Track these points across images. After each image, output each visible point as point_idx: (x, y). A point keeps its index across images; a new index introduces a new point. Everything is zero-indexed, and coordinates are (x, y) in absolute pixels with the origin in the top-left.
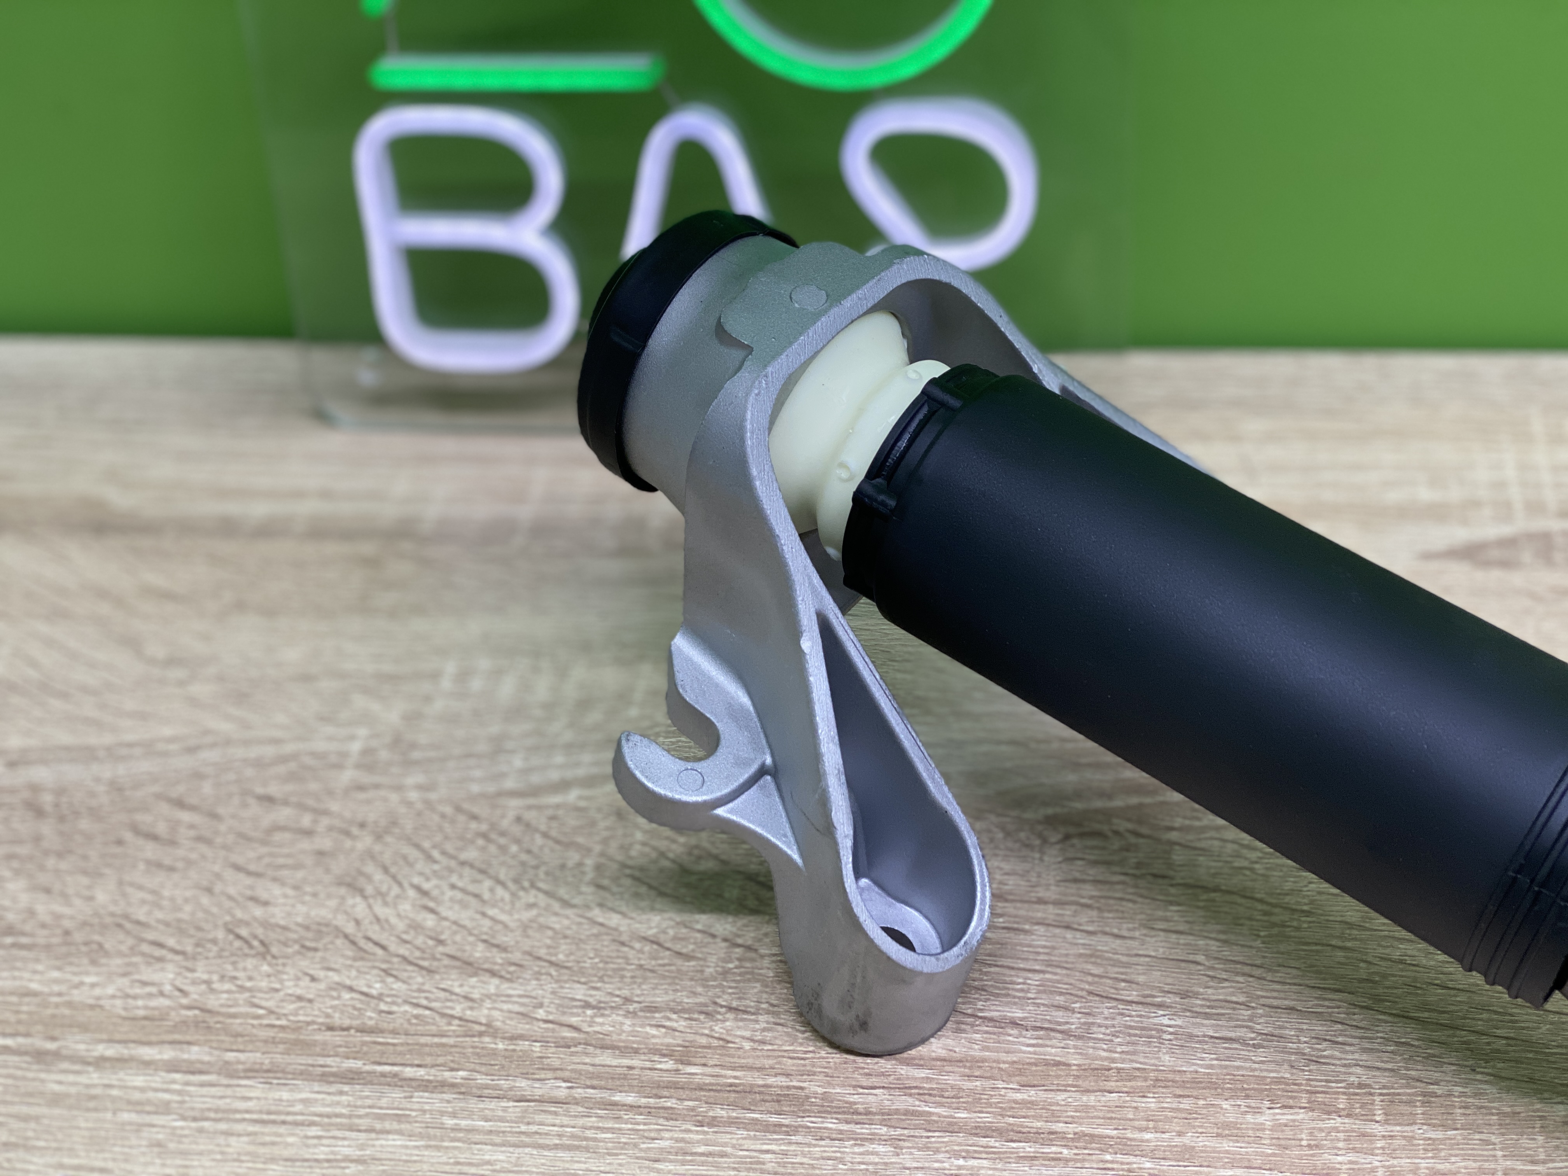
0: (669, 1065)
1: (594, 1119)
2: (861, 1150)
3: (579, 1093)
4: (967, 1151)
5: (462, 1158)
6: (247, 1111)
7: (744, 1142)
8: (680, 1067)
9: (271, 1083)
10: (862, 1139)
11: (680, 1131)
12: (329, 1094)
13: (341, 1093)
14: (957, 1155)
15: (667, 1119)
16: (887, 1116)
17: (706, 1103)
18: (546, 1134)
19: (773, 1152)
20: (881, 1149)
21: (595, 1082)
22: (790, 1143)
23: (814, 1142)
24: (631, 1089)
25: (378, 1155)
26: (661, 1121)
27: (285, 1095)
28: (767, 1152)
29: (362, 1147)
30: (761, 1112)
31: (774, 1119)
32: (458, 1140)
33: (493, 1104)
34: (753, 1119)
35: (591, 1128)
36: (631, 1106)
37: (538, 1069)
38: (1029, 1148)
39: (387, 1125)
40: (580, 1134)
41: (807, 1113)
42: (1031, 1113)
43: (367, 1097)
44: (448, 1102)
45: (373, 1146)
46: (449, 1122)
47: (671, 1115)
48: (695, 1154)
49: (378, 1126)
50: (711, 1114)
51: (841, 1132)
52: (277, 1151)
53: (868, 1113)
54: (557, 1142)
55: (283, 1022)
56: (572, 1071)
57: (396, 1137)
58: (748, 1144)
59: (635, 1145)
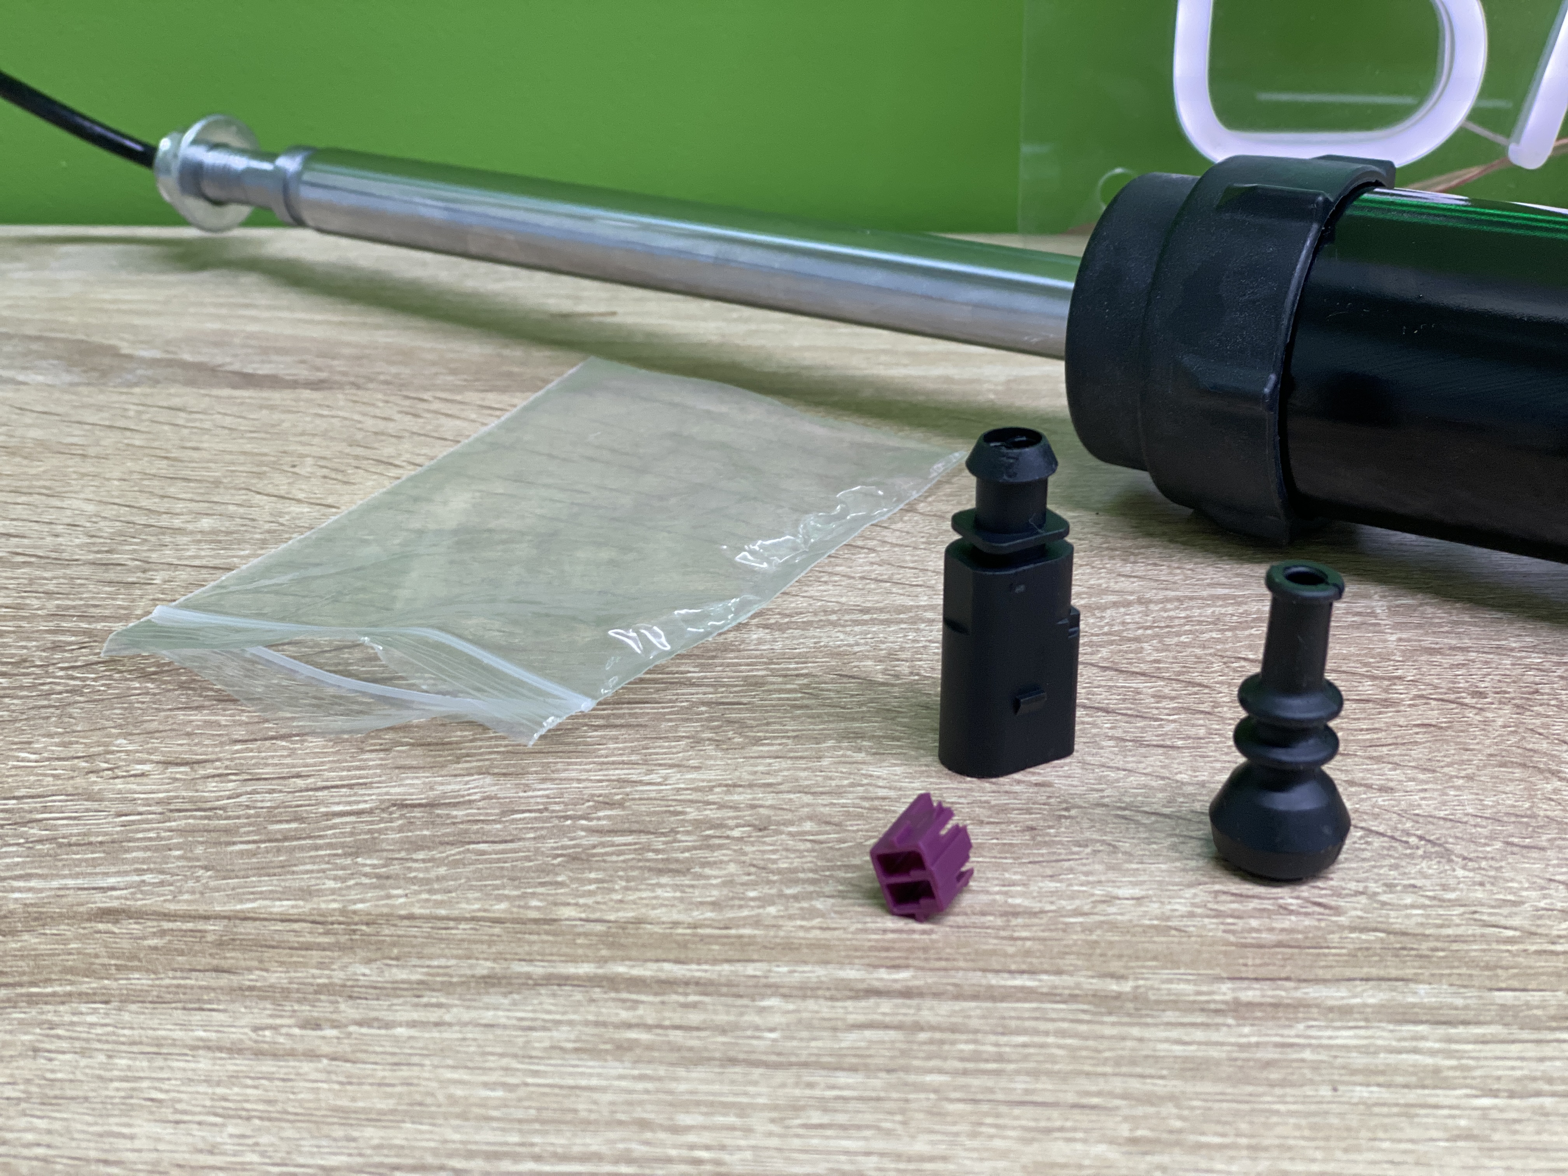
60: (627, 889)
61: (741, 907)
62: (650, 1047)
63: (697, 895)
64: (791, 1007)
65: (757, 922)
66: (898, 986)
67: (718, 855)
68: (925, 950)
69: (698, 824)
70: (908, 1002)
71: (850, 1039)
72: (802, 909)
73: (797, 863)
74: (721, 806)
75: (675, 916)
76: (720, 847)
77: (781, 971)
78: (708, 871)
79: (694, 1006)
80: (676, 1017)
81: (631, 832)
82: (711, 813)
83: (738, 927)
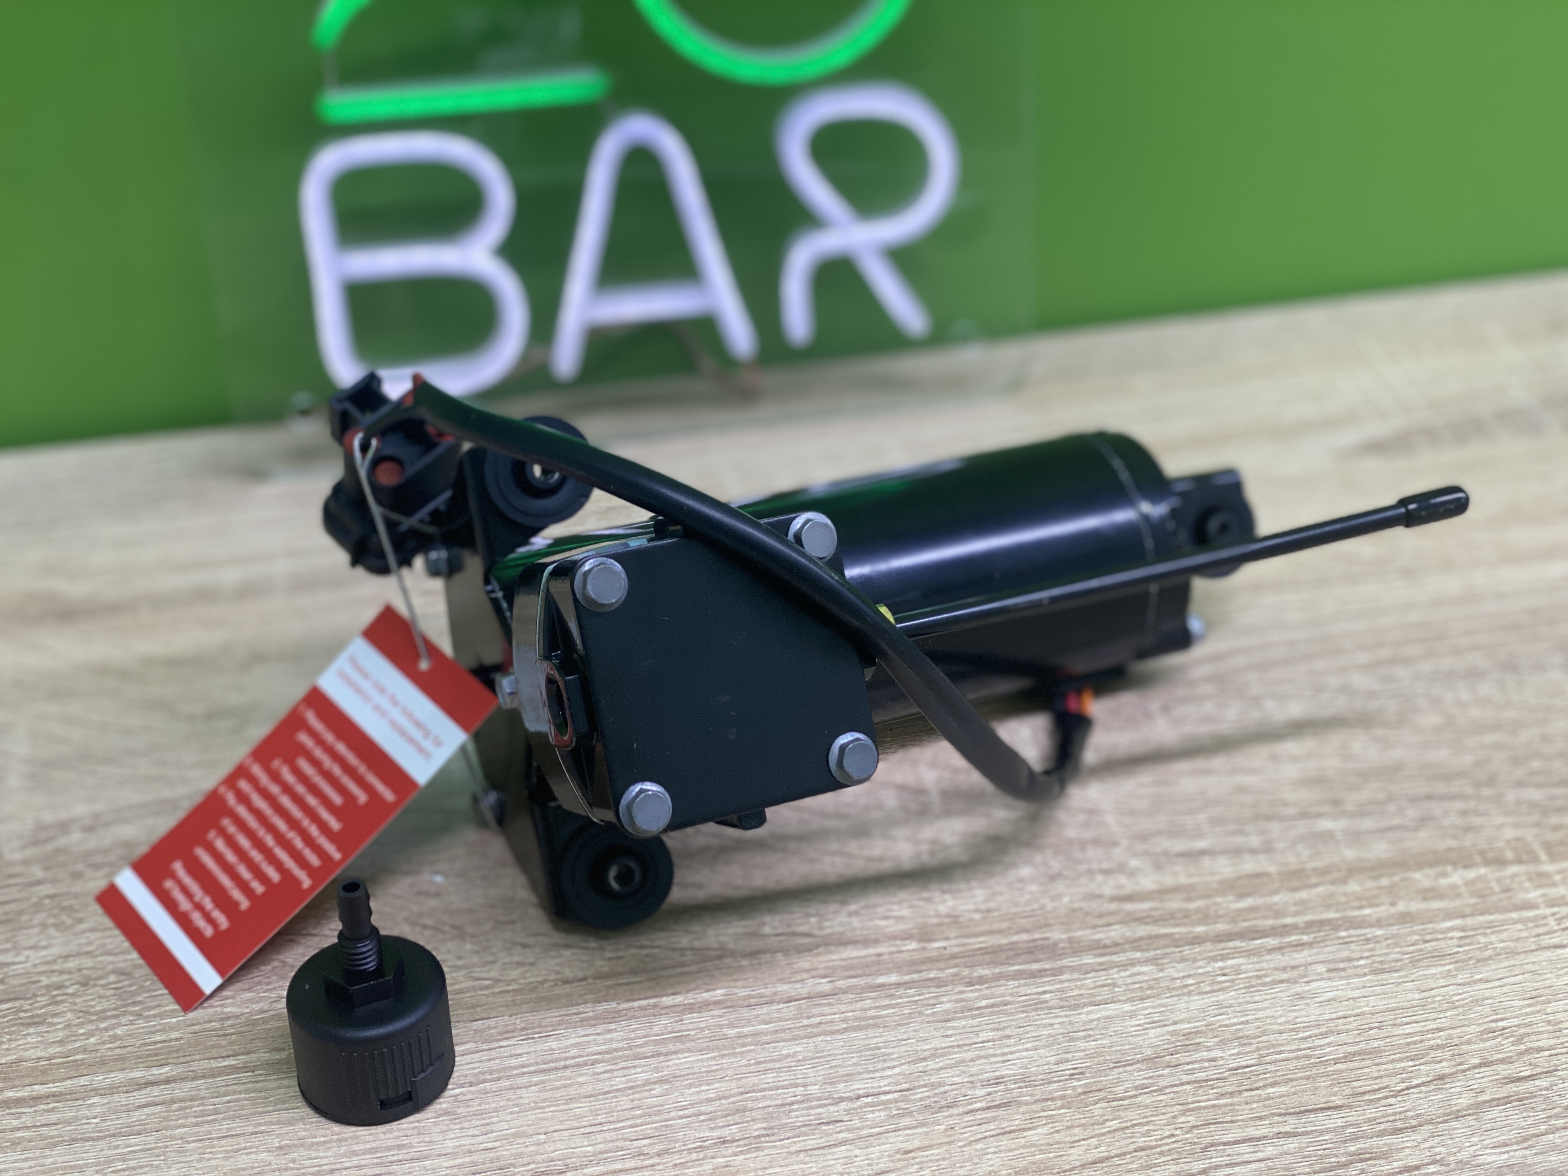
0: (914, 945)
1: (868, 1001)
2: (1127, 973)
3: (841, 984)
4: (1222, 955)
5: (761, 1057)
6: (523, 1066)
7: (1019, 990)
8: (925, 945)
9: (533, 1038)
10: (1123, 965)
11: (955, 993)
12: (598, 1034)
13: (610, 1031)
14: (1214, 959)
15: (939, 987)
16: (1135, 944)
17: (966, 967)
18: (831, 1022)
19: (1051, 992)
20: (1144, 969)
21: (852, 973)
22: (1061, 982)
23: (1082, 977)
24: (889, 971)
25: (678, 1073)
26: (932, 990)
27: (554, 1045)
28: (1044, 992)
29: (657, 1070)
30: (1021, 964)
31: (1035, 966)
32: (750, 1044)
33: (766, 1009)
34: (1016, 971)
35: (870, 1009)
36: (899, 984)
37: (792, 973)
38: (1272, 942)
39: (671, 1047)
40: (863, 1015)
41: (1062, 955)
42: (1258, 915)
43: (637, 1029)
44: (720, 1016)
45: (668, 1067)
46: (732, 1032)
47: (939, 983)
48: (979, 1008)
49: (663, 1050)
50: (975, 974)
51: (1101, 964)
52: (572, 1091)
53: (1116, 945)
54: (846, 1026)
55: (515, 987)
56: (825, 968)
57: (686, 1055)
58: (1023, 990)
59: (921, 1013)
60: (10, 1040)
61: (75, 1041)
62: (30, 1141)
63: (50, 1038)
64: (106, 1101)
65: (85, 1050)
66: (162, 1077)
67: (60, 1008)
68: (177, 1051)
69: (48, 987)
70: (167, 1086)
71: (137, 1115)
72: (109, 1036)
73: (106, 1005)
74: (61, 972)
75: (40, 1054)
76: (62, 1002)
77: (100, 1079)
78: (56, 1020)
79: (53, 1110)
80: (44, 1119)
81: (10, 1000)
82: (55, 979)
83: (74, 1055)
